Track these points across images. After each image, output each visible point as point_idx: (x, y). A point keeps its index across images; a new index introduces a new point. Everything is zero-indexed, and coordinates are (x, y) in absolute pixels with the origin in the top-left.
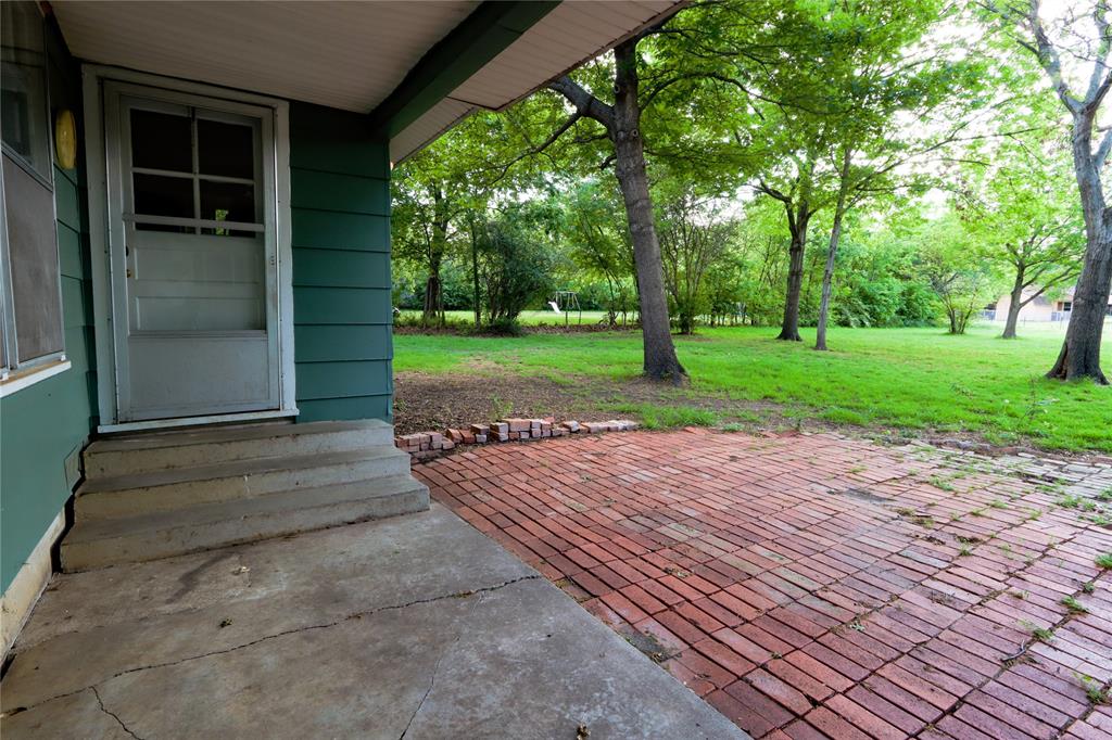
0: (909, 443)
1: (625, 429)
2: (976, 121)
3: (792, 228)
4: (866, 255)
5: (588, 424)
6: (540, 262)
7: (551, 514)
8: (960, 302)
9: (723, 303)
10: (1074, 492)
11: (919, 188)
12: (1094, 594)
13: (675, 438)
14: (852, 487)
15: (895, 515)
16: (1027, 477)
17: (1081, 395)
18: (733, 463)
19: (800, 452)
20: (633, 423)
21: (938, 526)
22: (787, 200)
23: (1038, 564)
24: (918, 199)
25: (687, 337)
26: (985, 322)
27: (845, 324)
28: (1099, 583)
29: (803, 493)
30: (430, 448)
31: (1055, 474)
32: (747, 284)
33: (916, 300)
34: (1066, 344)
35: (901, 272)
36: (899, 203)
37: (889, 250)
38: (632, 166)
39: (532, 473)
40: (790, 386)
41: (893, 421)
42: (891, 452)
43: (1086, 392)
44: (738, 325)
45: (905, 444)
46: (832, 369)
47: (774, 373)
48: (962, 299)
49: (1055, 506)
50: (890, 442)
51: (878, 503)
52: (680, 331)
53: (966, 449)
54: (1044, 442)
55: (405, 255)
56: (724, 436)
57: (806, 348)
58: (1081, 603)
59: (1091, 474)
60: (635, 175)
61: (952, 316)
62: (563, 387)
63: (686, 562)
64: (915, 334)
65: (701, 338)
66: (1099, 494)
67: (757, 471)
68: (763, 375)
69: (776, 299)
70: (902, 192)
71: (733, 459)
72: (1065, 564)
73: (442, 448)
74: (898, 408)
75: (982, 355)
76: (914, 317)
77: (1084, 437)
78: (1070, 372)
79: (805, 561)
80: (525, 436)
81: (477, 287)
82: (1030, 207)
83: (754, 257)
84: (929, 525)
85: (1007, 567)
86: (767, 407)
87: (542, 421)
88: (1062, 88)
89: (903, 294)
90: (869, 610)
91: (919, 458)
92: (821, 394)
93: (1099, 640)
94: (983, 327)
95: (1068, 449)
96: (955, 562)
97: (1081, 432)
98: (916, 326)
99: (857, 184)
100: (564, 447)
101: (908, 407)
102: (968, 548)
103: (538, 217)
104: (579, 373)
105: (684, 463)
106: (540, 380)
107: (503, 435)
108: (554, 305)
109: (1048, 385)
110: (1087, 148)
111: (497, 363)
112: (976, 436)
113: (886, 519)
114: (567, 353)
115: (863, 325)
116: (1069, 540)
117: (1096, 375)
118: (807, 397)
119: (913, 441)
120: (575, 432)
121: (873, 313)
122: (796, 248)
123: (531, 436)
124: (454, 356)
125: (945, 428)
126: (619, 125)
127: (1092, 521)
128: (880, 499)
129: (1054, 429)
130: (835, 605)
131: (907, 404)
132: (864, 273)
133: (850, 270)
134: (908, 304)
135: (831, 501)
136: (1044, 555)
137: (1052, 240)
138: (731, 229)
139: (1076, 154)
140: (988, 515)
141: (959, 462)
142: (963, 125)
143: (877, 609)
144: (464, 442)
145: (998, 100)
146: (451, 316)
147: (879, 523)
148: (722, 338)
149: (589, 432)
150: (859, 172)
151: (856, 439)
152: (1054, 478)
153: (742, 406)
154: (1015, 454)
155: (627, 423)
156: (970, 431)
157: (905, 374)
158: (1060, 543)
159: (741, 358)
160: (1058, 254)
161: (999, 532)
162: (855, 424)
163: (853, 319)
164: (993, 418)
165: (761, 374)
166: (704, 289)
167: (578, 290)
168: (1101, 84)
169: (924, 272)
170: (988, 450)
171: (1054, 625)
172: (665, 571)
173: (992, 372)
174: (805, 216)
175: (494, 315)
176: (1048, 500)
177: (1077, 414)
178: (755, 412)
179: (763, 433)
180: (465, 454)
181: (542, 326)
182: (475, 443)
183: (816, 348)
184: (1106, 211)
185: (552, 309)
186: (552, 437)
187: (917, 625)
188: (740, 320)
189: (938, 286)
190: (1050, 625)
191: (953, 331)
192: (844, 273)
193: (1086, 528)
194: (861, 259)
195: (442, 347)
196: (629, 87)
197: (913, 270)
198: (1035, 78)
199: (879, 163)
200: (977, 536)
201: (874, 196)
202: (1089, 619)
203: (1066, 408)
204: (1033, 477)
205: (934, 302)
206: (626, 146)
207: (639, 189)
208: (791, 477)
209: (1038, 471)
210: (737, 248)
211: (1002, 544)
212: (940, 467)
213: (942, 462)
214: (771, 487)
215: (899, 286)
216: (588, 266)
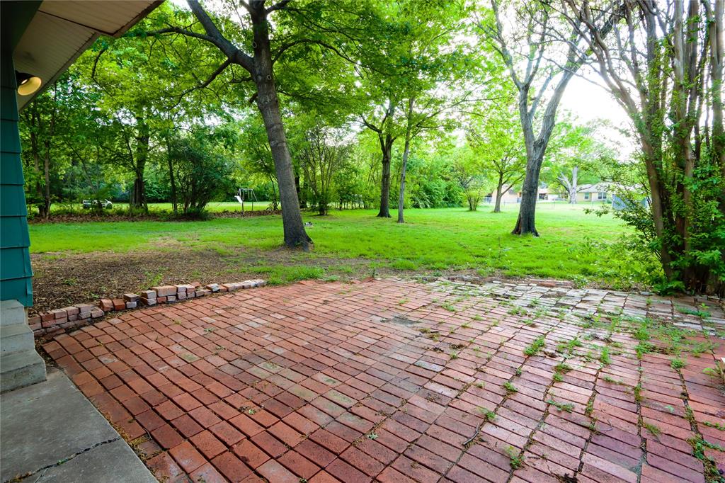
0: (437, 280)
1: (256, 286)
2: (476, 90)
3: (383, 149)
4: (426, 166)
5: (228, 285)
6: (220, 169)
7: (163, 368)
8: (474, 193)
9: (346, 195)
10: (518, 303)
11: (449, 127)
12: (522, 376)
13: (291, 290)
14: (397, 316)
15: (418, 333)
16: (495, 296)
17: (527, 243)
18: (324, 306)
19: (371, 293)
20: (262, 281)
21: (442, 339)
22: (380, 131)
23: (494, 359)
24: (450, 134)
25: (323, 217)
26: (487, 204)
27: (417, 206)
28: (525, 368)
29: (365, 323)
30: (79, 318)
31: (509, 293)
32: (360, 183)
33: (453, 192)
34: (520, 215)
35: (444, 176)
36: (441, 135)
37: (438, 163)
38: (268, 100)
39: (165, 331)
40: (377, 247)
41: (432, 266)
42: (426, 287)
43: (529, 241)
44: (356, 209)
45: (435, 280)
46: (404, 234)
47: (369, 238)
48: (475, 191)
49: (507, 315)
50: (426, 280)
51: (409, 325)
52: (319, 213)
53: (467, 281)
54: (507, 272)
55: (110, 161)
56: (326, 285)
57: (393, 222)
58: (514, 385)
59: (527, 291)
60: (271, 107)
61: (470, 201)
62: (222, 256)
63: (259, 398)
64: (452, 211)
65: (332, 218)
66: (529, 303)
67: (339, 311)
68: (362, 240)
69: (377, 192)
70: (441, 129)
71: (326, 302)
72: (509, 356)
73: (91, 317)
74: (436, 257)
75: (484, 222)
76: (453, 202)
77: (526, 268)
78: (522, 231)
79: (351, 381)
80: (172, 299)
81: (173, 186)
82: (504, 141)
83: (364, 166)
84: (436, 338)
85: (476, 363)
86: (361, 261)
87: (188, 286)
88: (513, 75)
89: (446, 189)
90: (384, 418)
91: (441, 289)
92: (394, 251)
93: (522, 412)
94: (485, 207)
95: (518, 276)
96: (447, 365)
97: (525, 265)
98: (453, 207)
99: (418, 123)
100: (202, 306)
101: (442, 256)
102: (455, 353)
103: (218, 136)
104: (240, 245)
105: (289, 309)
106: (208, 252)
107: (152, 300)
108: (238, 198)
109: (512, 238)
110: (526, 110)
111: (179, 241)
112: (474, 271)
113: (412, 337)
114: (237, 231)
115: (426, 207)
116: (512, 338)
117: (534, 231)
118: (385, 253)
119: (439, 278)
120: (216, 292)
121: (431, 200)
122: (386, 161)
123: (177, 298)
124: (144, 237)
125: (459, 268)
126: (258, 71)
127: (525, 322)
128: (412, 322)
129: (513, 264)
130: (362, 418)
131: (441, 254)
132: (426, 176)
133: (418, 175)
134: (449, 195)
135: (381, 328)
136: (498, 352)
137: (515, 159)
138: (350, 149)
139: (521, 111)
140: (471, 326)
141: (462, 290)
142: (470, 93)
143: (390, 416)
144: (115, 309)
145: (486, 80)
146: (152, 207)
147: (407, 341)
148: (344, 216)
149: (228, 291)
150: (418, 116)
151: (407, 280)
152: (509, 296)
153: (345, 262)
154: (491, 282)
155: (258, 281)
156: (472, 268)
157: (443, 235)
158: (507, 341)
159: (352, 230)
160: (517, 167)
161: (475, 338)
162: (410, 269)
163: (421, 203)
164: (484, 259)
165: (361, 240)
166: (333, 186)
167: (255, 187)
168: (531, 74)
169: (456, 176)
170: (478, 281)
171: (498, 405)
172: (239, 411)
173: (486, 231)
174: (390, 142)
175: (186, 205)
176: (504, 311)
177: (524, 254)
178: (351, 266)
179: (352, 281)
180: (111, 321)
181: (225, 212)
182: (125, 309)
183: (398, 222)
184: (535, 143)
185: (237, 201)
186: (196, 297)
187: (414, 424)
188: (357, 205)
189: (463, 184)
190: (495, 406)
191: (471, 209)
192: (415, 177)
193: (521, 328)
194: (424, 168)
195: (139, 231)
196: (263, 45)
197: (450, 175)
198: (502, 69)
199: (428, 112)
200: (463, 343)
201: (426, 131)
202: (518, 397)
203: (519, 252)
204: (499, 296)
205: (461, 193)
206: (263, 86)
207: (273, 117)
208: (360, 312)
209: (501, 292)
210: (353, 160)
211: (476, 347)
212: (451, 294)
213: (452, 291)
214: (344, 322)
215: (444, 184)
216: (258, 171)
